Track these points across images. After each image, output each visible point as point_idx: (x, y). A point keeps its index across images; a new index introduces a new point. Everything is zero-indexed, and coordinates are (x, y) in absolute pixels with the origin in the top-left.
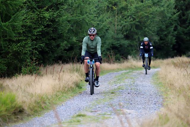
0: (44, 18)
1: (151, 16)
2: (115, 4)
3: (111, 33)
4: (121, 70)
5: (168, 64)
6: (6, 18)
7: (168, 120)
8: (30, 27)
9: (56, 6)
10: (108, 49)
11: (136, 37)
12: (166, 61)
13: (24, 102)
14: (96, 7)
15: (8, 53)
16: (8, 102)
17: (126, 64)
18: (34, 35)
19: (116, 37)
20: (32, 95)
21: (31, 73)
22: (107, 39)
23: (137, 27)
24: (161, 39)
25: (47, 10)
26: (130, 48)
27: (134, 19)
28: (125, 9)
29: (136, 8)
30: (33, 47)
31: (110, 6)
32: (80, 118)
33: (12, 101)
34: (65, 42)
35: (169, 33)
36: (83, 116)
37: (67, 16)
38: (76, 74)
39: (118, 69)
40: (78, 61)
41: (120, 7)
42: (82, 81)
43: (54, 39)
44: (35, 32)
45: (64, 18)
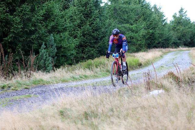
0: (150, 32)
1: (188, 32)
2: (175, 28)
3: (173, 38)
4: (177, 51)
5: (193, 49)
6: (136, 32)
8: (145, 35)
9: (154, 28)
10: (172, 44)
12: (193, 48)
13: (142, 62)
15: (137, 44)
16: (136, 61)
17: (178, 49)
19: (175, 39)
20: (145, 59)
21: (145, 51)
22: (172, 40)
23: (183, 36)
24: (191, 40)
25: (151, 29)
26: (180, 43)
27: (182, 33)
28: (179, 29)
29: (182, 29)
31: (173, 28)
32: (161, 68)
33: (138, 61)
34: (157, 41)
37: (158, 32)
38: (161, 52)
41: (177, 29)
42: (162, 54)
43: (153, 40)
44: (146, 37)
45: (157, 32)
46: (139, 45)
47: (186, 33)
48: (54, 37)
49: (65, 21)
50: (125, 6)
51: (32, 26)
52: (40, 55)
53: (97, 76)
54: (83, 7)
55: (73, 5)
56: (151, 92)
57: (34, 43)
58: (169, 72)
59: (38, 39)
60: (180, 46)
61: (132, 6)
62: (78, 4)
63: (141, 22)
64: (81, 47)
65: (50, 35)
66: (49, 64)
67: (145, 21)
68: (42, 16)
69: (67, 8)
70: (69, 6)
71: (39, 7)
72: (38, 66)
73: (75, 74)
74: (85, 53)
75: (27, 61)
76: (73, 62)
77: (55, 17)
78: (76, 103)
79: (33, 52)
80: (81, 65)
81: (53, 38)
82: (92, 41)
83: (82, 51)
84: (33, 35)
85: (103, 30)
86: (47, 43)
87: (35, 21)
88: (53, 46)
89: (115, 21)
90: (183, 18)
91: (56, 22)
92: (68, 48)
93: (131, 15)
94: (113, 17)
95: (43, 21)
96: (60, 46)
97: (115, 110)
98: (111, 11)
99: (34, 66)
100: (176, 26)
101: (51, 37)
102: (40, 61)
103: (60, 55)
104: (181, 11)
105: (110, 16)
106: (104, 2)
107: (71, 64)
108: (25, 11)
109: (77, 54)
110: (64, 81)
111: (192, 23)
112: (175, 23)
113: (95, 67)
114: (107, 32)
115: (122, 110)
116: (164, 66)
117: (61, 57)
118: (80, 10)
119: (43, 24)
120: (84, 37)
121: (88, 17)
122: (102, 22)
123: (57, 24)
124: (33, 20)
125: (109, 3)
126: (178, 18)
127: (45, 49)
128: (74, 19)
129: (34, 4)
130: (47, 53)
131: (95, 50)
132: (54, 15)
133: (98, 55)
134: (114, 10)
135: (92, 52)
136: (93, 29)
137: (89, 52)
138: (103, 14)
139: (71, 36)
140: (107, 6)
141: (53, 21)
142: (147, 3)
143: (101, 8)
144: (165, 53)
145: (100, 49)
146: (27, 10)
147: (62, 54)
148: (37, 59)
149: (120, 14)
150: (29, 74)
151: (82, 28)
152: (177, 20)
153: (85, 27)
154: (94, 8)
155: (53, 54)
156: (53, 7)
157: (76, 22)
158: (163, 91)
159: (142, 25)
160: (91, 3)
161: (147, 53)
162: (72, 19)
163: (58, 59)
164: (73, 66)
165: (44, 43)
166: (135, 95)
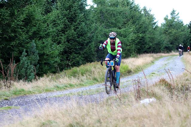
0: (140, 36)
1: (180, 36)
2: (167, 31)
3: (165, 42)
4: (169, 56)
5: (187, 54)
6: (125, 37)
7: (187, 75)
8: (134, 40)
9: (144, 32)
10: (164, 48)
11: (175, 43)
13: (132, 68)
14: (159, 32)
16: (125, 68)
17: (171, 54)
18: (136, 43)
19: (167, 43)
20: (135, 66)
21: (134, 57)
22: (163, 44)
23: (175, 40)
24: (184, 44)
25: (141, 33)
26: (172, 48)
27: (174, 37)
28: (171, 33)
29: (175, 32)
30: (135, 47)
31: (165, 32)
33: (127, 68)
34: (148, 45)
35: (187, 42)
36: (154, 74)
38: (152, 57)
39: (168, 56)
40: (153, 53)
41: (169, 32)
42: (154, 60)
43: (143, 44)
44: (136, 42)
45: (147, 36)
46: (128, 50)
47: (178, 37)
48: (36, 43)
49: (48, 26)
50: (112, 8)
51: (12, 31)
52: (21, 63)
53: (83, 85)
54: (67, 11)
55: (56, 9)
56: (141, 101)
57: (14, 50)
58: (160, 78)
59: (19, 46)
60: (172, 51)
61: (120, 8)
62: (62, 7)
63: (129, 25)
64: (65, 53)
65: (31, 41)
66: (31, 72)
67: (134, 24)
68: (23, 21)
69: (49, 12)
70: (52, 9)
71: (19, 11)
72: (19, 75)
73: (59, 83)
74: (69, 60)
75: (7, 71)
76: (57, 70)
77: (37, 22)
78: (61, 114)
79: (13, 60)
80: (65, 73)
81: (34, 44)
82: (77, 47)
83: (67, 58)
84: (13, 41)
85: (89, 35)
86: (28, 50)
87: (15, 27)
88: (35, 53)
89: (102, 25)
90: (176, 20)
91: (37, 27)
92: (52, 55)
93: (118, 18)
94: (99, 20)
95: (24, 26)
96: (42, 53)
97: (102, 121)
98: (97, 15)
99: (15, 75)
100: (167, 29)
101: (33, 43)
102: (21, 70)
103: (43, 63)
104: (173, 13)
105: (96, 19)
106: (90, 5)
107: (54, 73)
108: (4, 16)
109: (61, 62)
110: (47, 91)
111: (185, 26)
112: (167, 26)
113: (80, 75)
114: (93, 37)
115: (110, 121)
116: (155, 72)
117: (44, 65)
118: (64, 14)
119: (23, 30)
120: (69, 43)
121: (72, 21)
122: (88, 26)
123: (39, 29)
124: (12, 25)
125: (95, 6)
126: (170, 20)
127: (26, 57)
128: (57, 24)
129: (14, 8)
130: (29, 61)
131: (81, 57)
132: (35, 19)
133: (84, 62)
134: (101, 13)
135: (78, 59)
136: (79, 33)
137: (74, 59)
138: (89, 18)
139: (55, 42)
140: (93, 9)
141: (35, 26)
142: (136, 5)
143: (86, 11)
144: (156, 59)
145: (86, 55)
146: (6, 15)
147: (45, 61)
148: (18, 67)
149: (107, 17)
150: (9, 84)
151: (66, 33)
152: (168, 23)
153: (70, 32)
154: (79, 11)
155: (34, 62)
156: (34, 11)
157: (59, 27)
158: (154, 99)
159: (131, 29)
160: (75, 7)
161: (137, 59)
162: (55, 24)
163: (41, 67)
164: (57, 74)
165: (25, 50)
166: (124, 105)
